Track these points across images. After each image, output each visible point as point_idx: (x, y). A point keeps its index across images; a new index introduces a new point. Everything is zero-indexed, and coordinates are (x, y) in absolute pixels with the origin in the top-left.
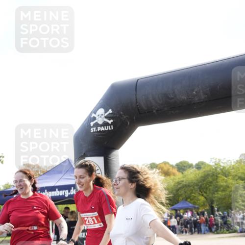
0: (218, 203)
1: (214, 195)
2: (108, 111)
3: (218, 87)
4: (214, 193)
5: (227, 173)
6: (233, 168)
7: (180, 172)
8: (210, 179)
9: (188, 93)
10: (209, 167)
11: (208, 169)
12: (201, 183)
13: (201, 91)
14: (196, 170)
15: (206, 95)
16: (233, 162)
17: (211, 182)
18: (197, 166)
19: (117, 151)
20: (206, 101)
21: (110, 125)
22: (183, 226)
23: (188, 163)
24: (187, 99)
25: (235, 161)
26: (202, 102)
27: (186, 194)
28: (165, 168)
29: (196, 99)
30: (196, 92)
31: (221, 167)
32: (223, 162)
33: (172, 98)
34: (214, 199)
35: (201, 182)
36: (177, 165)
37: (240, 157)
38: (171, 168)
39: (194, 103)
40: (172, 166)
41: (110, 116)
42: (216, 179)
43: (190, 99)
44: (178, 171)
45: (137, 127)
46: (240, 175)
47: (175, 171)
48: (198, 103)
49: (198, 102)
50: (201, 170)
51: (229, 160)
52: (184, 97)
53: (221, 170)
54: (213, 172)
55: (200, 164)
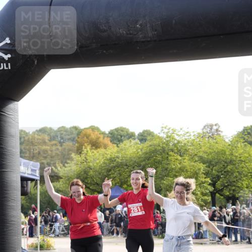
1: (162, 182)
2: (5, 39)
3: (174, 22)
4: (163, 179)
5: (182, 151)
6: (193, 145)
7: (114, 143)
8: (159, 158)
9: (129, 26)
10: (158, 140)
11: (156, 142)
12: (144, 163)
13: (148, 25)
14: (139, 142)
15: (156, 30)
16: (192, 134)
18: (140, 137)
19: (16, 103)
20: (155, 41)
21: (7, 62)
22: (114, 224)
23: (127, 131)
24: (127, 34)
25: (196, 133)
26: (149, 41)
27: (122, 177)
28: (93, 136)
29: (141, 36)
30: (141, 25)
31: (176, 142)
32: (179, 133)
33: (105, 31)
34: (162, 187)
35: (144, 160)
36: (111, 133)
37: (203, 130)
38: (102, 136)
39: (137, 42)
40: (104, 133)
41: (7, 48)
42: (167, 157)
43: (130, 34)
44: (111, 142)
45: (49, 70)
46: (201, 154)
47: (107, 141)
48: (143, 42)
49: (142, 40)
50: (146, 143)
51: (187, 133)
52: (122, 31)
53: (175, 145)
54: (163, 147)
55: (146, 135)
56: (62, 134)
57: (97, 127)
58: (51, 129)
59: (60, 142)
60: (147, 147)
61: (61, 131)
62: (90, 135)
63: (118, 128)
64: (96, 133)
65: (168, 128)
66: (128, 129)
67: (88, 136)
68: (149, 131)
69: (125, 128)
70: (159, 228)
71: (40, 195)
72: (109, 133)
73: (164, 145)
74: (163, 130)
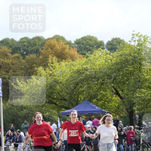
0: (140, 107)
12: (115, 74)
14: (109, 52)
17: (131, 73)
18: (109, 46)
22: (85, 142)
28: (58, 47)
34: (135, 101)
35: (115, 72)
36: (78, 42)
38: (68, 46)
40: (69, 43)
42: (140, 68)
44: (78, 52)
47: (74, 52)
54: (134, 57)
55: (115, 43)
56: (25, 46)
57: (62, 37)
58: (13, 40)
59: (23, 55)
60: (118, 57)
61: (24, 42)
62: (54, 46)
63: (85, 37)
64: (61, 43)
65: (139, 35)
66: (96, 38)
67: (52, 47)
68: (119, 39)
69: (93, 37)
70: (133, 145)
71: (3, 112)
72: (76, 43)
73: (136, 55)
74: (134, 38)
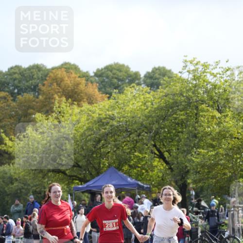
0: (197, 177)
4: (190, 153)
5: (222, 102)
7: (104, 93)
8: (182, 116)
10: (179, 84)
12: (157, 125)
18: (148, 81)
23: (127, 70)
28: (68, 82)
31: (209, 86)
32: (215, 72)
35: (157, 121)
36: (99, 74)
38: (83, 81)
40: (86, 76)
42: (197, 114)
44: (100, 89)
47: (93, 90)
53: (208, 92)
54: (187, 97)
55: (157, 75)
56: (15, 79)
57: (74, 65)
59: (12, 94)
60: (161, 97)
61: (15, 73)
62: (62, 80)
63: (111, 66)
64: (73, 75)
65: (195, 62)
66: (128, 67)
67: (58, 81)
68: (164, 68)
69: (123, 65)
70: (187, 238)
72: (96, 75)
73: (190, 94)
74: (186, 66)
